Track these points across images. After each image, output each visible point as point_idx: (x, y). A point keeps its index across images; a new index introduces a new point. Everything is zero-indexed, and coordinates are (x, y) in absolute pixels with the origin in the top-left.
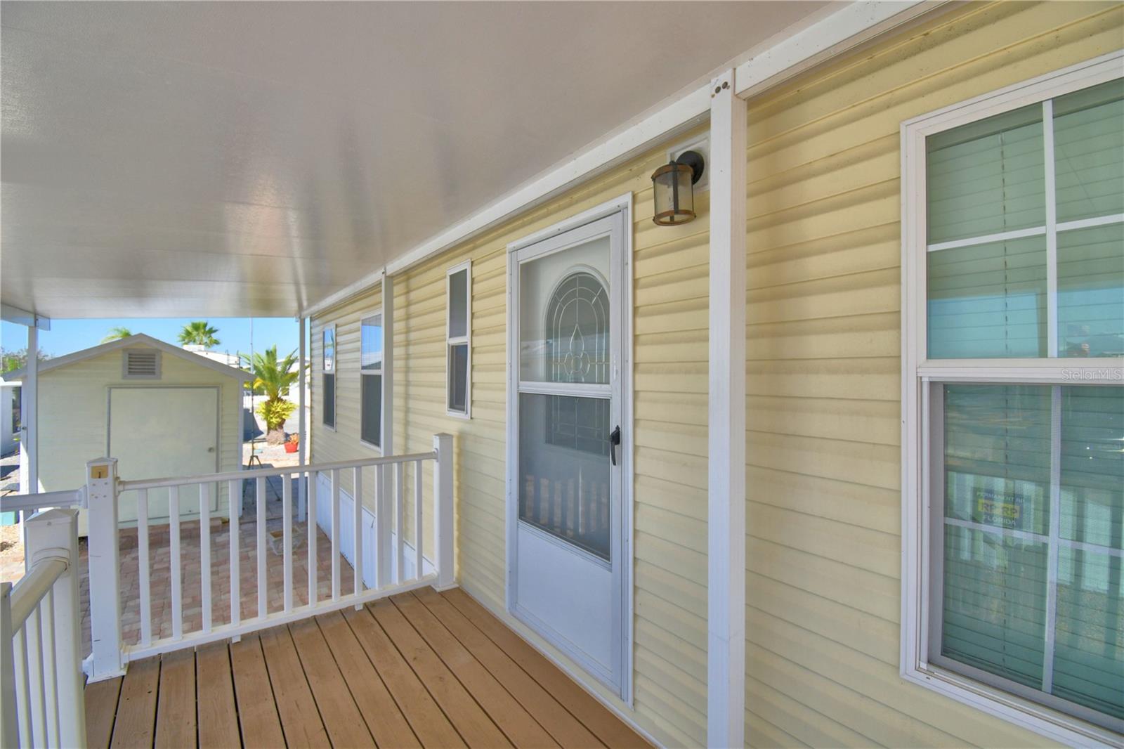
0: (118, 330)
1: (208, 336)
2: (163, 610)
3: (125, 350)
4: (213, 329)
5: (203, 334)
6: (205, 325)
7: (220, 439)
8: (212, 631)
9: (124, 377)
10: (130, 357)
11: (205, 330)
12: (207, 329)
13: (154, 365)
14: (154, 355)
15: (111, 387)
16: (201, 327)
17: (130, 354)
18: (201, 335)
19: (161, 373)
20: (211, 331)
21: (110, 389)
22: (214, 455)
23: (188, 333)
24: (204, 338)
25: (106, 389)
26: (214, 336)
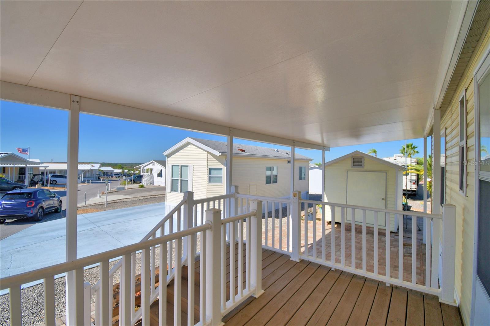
0: (371, 150)
1: (413, 150)
2: (349, 256)
3: (352, 157)
4: (416, 147)
5: (411, 149)
6: (412, 145)
7: (387, 195)
8: (325, 262)
9: (352, 167)
10: (354, 160)
11: (412, 147)
12: (413, 146)
13: (362, 163)
14: (362, 159)
15: (348, 170)
16: (410, 146)
17: (354, 159)
18: (410, 149)
19: (364, 166)
20: (414, 148)
21: (347, 171)
22: (384, 201)
23: (404, 149)
24: (411, 151)
25: (346, 171)
26: (416, 150)
